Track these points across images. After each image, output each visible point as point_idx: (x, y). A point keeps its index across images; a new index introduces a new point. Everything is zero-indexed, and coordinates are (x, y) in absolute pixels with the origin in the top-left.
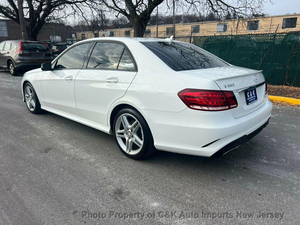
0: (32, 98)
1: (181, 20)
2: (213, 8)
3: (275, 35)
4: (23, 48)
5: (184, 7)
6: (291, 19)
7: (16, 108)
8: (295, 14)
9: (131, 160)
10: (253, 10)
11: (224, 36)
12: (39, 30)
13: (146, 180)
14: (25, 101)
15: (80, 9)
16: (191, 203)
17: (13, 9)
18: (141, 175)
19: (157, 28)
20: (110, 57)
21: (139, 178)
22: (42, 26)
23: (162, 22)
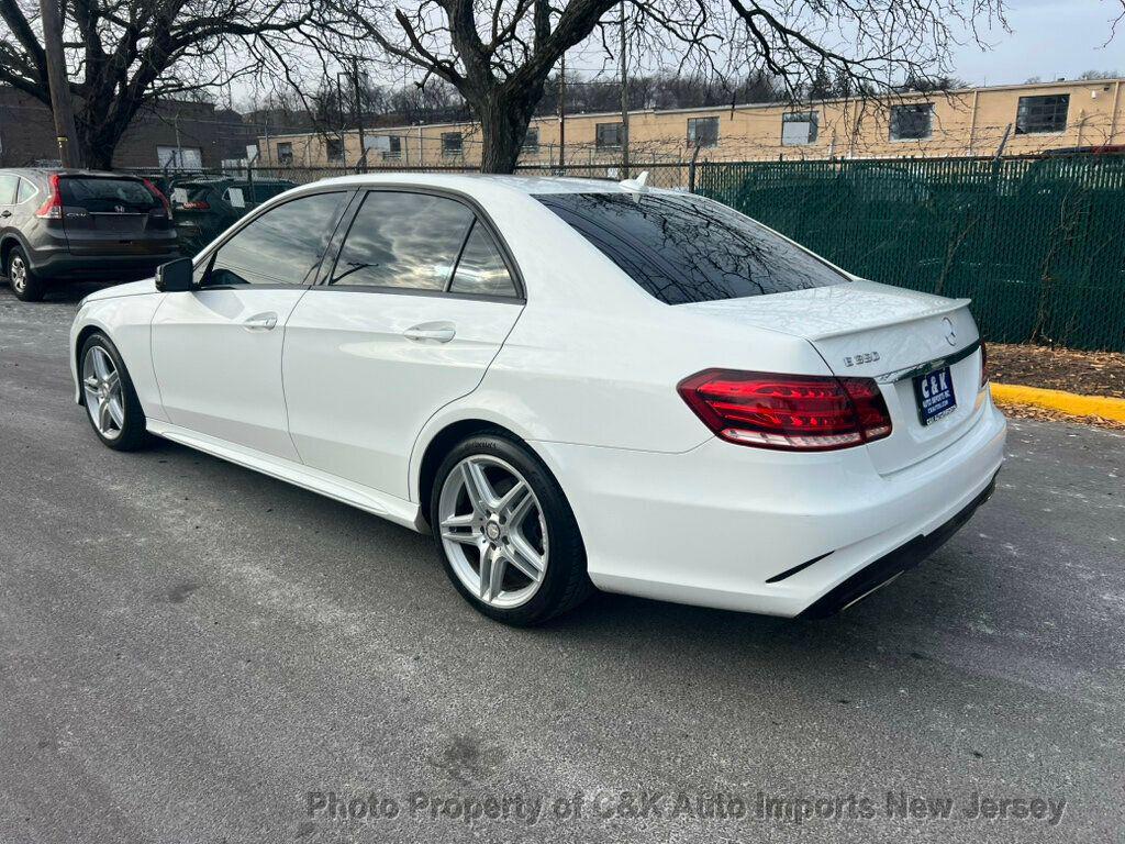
0: (112, 392)
1: (650, 97)
2: (770, 61)
3: (997, 163)
4: (63, 199)
5: (665, 53)
6: (1049, 99)
7: (44, 428)
8: (1061, 83)
9: (499, 627)
10: (916, 67)
11: (813, 162)
12: (123, 130)
13: (561, 705)
14: (83, 402)
15: (280, 52)
16: (734, 787)
17: (23, 50)
18: (539, 687)
19: (562, 124)
20: (396, 240)
21: (536, 697)
22: (133, 112)
23: (580, 104)
